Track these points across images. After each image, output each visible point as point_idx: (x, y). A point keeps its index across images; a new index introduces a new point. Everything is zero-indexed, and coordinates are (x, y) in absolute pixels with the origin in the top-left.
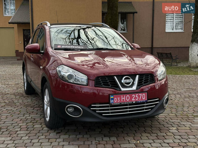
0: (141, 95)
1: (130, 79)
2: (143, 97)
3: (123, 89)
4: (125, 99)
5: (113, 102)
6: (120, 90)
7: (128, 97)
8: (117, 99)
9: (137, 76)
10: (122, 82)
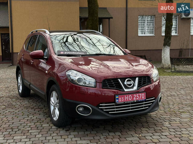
0: (141, 94)
1: (131, 81)
2: (143, 96)
3: (126, 90)
4: (128, 98)
5: (118, 101)
6: (124, 91)
7: (130, 96)
8: (122, 99)
9: (137, 79)
10: (125, 83)
